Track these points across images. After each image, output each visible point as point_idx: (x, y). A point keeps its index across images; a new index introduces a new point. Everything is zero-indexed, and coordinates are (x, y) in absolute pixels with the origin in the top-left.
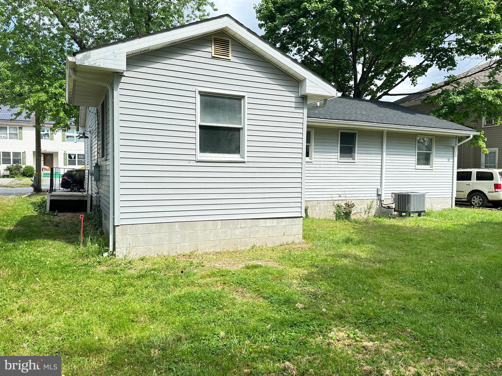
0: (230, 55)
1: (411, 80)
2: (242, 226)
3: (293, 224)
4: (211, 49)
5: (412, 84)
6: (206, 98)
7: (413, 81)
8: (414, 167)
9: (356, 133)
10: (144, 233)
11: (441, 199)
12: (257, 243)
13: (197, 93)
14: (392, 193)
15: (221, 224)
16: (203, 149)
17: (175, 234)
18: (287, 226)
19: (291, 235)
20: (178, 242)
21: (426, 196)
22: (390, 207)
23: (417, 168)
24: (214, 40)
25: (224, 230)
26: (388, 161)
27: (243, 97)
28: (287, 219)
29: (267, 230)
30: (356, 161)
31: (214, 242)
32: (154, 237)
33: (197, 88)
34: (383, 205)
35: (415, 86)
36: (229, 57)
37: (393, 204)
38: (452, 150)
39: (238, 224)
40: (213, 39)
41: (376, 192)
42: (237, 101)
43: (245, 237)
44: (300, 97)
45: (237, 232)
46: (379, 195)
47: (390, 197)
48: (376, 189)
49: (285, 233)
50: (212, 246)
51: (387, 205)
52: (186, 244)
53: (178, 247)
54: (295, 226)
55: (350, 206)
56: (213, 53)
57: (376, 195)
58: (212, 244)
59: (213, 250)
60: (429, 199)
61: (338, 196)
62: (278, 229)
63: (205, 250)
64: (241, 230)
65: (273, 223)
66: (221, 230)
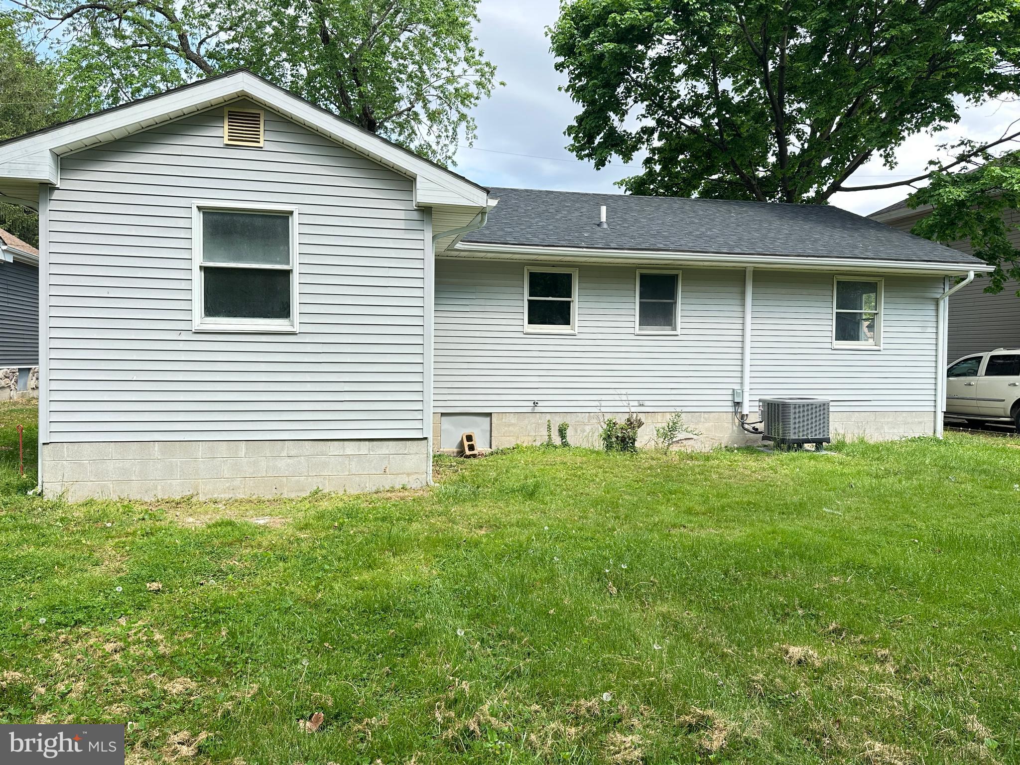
0: (262, 140)
1: (881, 155)
2: (292, 453)
3: (406, 452)
4: (223, 131)
5: (885, 165)
6: (215, 217)
7: (887, 156)
8: (829, 346)
9: (677, 275)
10: (94, 458)
11: (904, 414)
12: (324, 485)
13: (195, 209)
14: (760, 401)
15: (247, 449)
16: (211, 310)
17: (151, 463)
18: (391, 456)
19: (402, 474)
20: (158, 478)
21: (831, 409)
22: (757, 429)
23: (836, 347)
24: (229, 115)
25: (252, 459)
26: (755, 333)
27: (291, 213)
28: (391, 443)
29: (347, 462)
30: (679, 332)
31: (233, 481)
32: (112, 466)
33: (194, 201)
34: (746, 426)
35: (892, 168)
36: (259, 142)
37: (761, 422)
38: (933, 307)
39: (283, 449)
40: (226, 114)
41: (730, 398)
42: (279, 221)
43: (297, 475)
44: (415, 210)
45: (282, 464)
46: (737, 404)
47: (757, 409)
48: (730, 392)
49: (387, 470)
50: (228, 488)
51: (753, 425)
52: (174, 482)
53: (159, 487)
54: (409, 456)
55: (634, 424)
56: (226, 138)
57: (730, 403)
58: (227, 485)
59: (230, 497)
60: (872, 415)
61: (636, 403)
62: (372, 461)
63: (212, 495)
64: (289, 461)
65: (359, 450)
66: (245, 460)
